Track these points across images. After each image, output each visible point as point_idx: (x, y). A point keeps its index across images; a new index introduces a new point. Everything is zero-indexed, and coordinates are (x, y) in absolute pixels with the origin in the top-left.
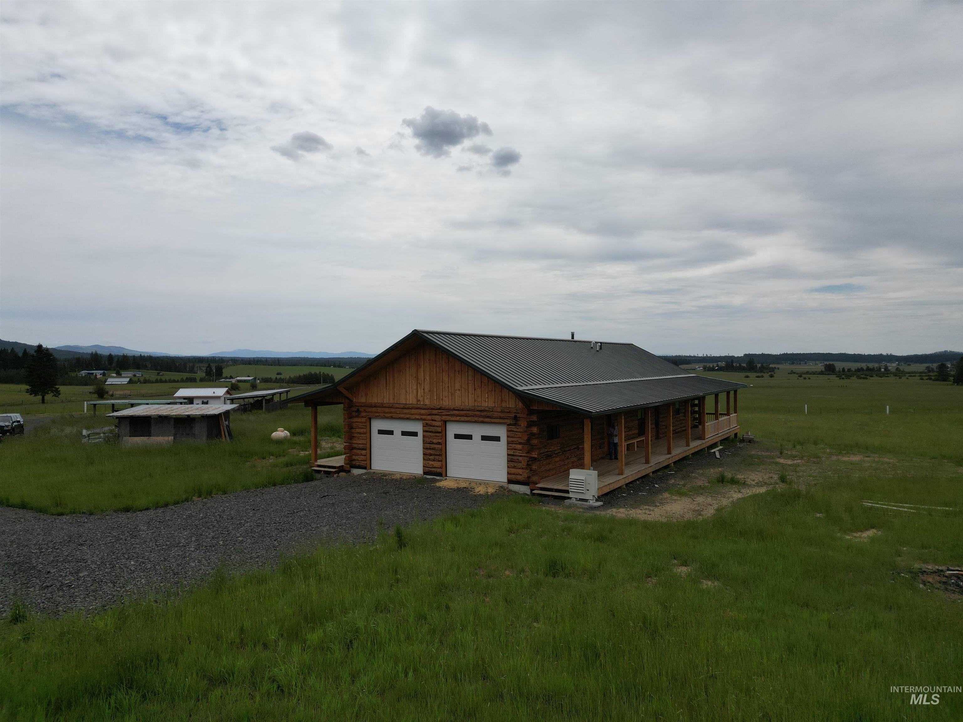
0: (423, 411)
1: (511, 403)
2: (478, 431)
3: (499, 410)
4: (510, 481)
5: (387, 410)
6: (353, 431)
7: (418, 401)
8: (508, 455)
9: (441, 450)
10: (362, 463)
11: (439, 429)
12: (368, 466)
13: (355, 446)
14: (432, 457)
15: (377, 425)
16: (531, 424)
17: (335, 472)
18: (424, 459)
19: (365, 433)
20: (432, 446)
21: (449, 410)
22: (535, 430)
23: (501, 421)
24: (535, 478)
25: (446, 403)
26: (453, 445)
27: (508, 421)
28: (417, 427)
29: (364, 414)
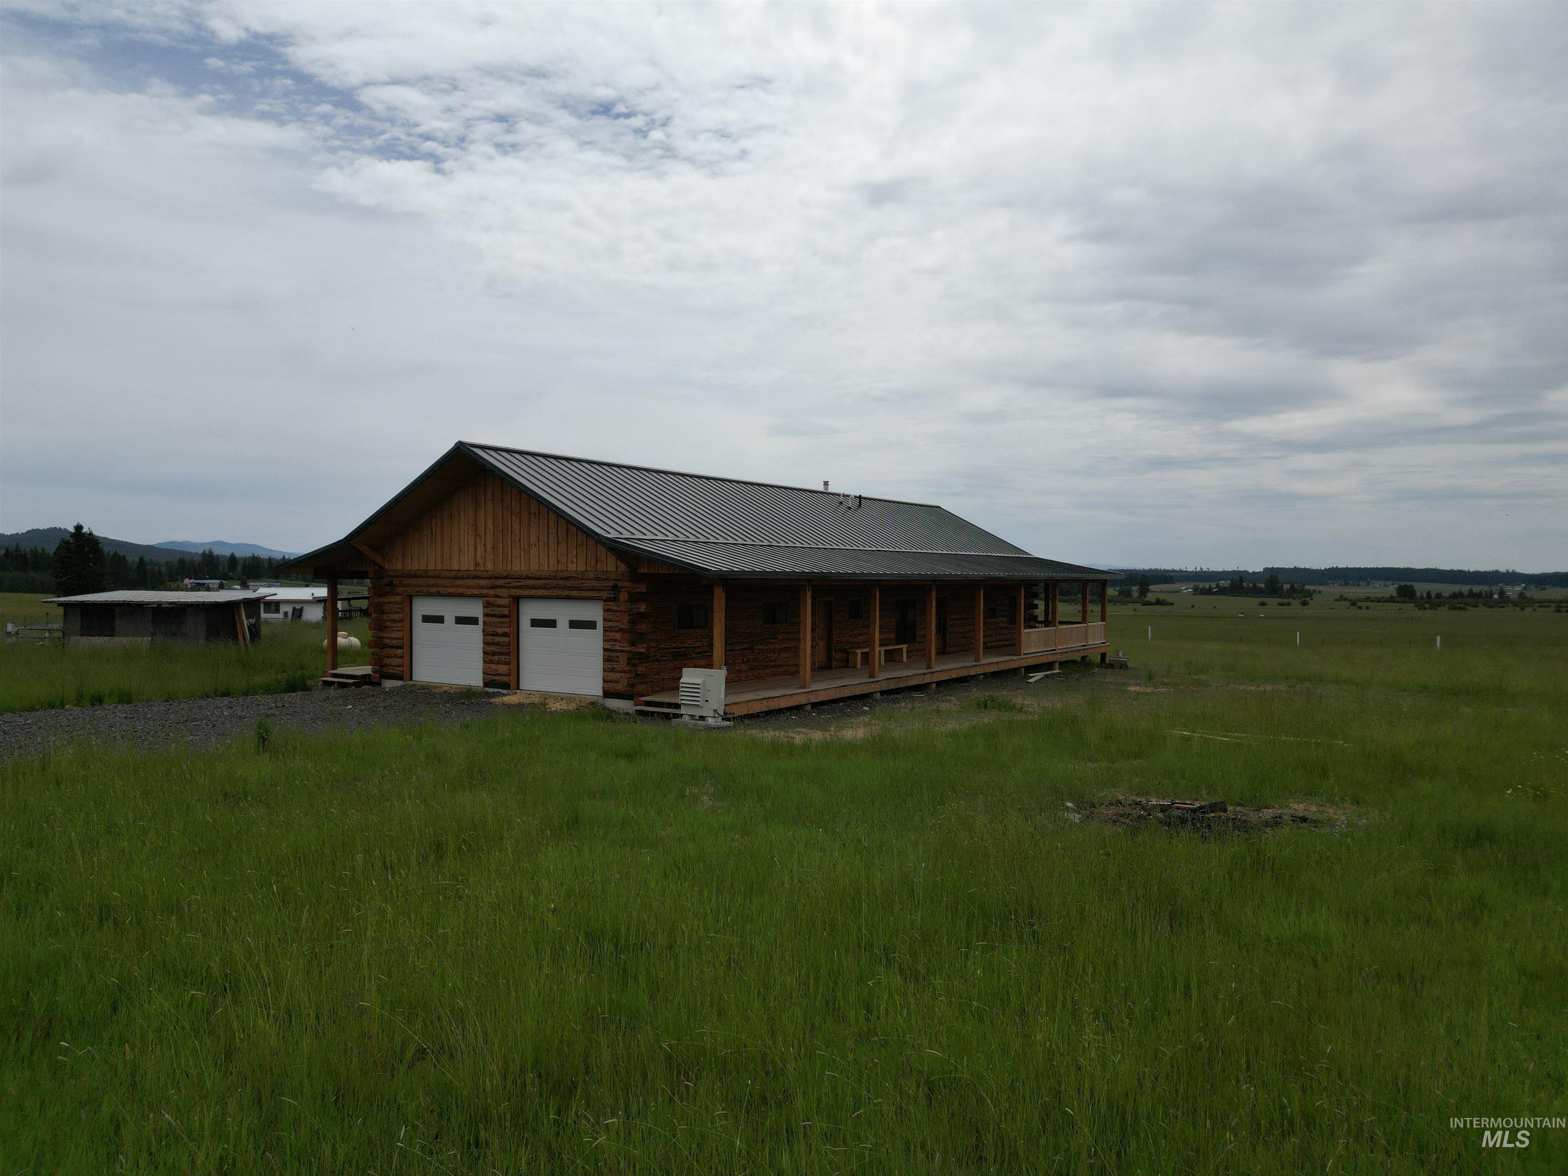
0: (483, 582)
1: (611, 564)
2: (563, 612)
3: (592, 575)
4: (607, 694)
5: (432, 581)
6: (385, 617)
7: (477, 565)
8: (605, 650)
9: (509, 645)
10: (398, 670)
11: (506, 611)
12: (406, 676)
13: (387, 641)
14: (496, 658)
15: (422, 607)
16: (634, 598)
17: (353, 684)
18: (485, 662)
19: (401, 621)
20: (497, 639)
21: (520, 578)
22: (642, 607)
23: (594, 594)
24: (641, 688)
25: (518, 567)
26: (530, 638)
27: (605, 595)
28: (475, 609)
29: (400, 590)
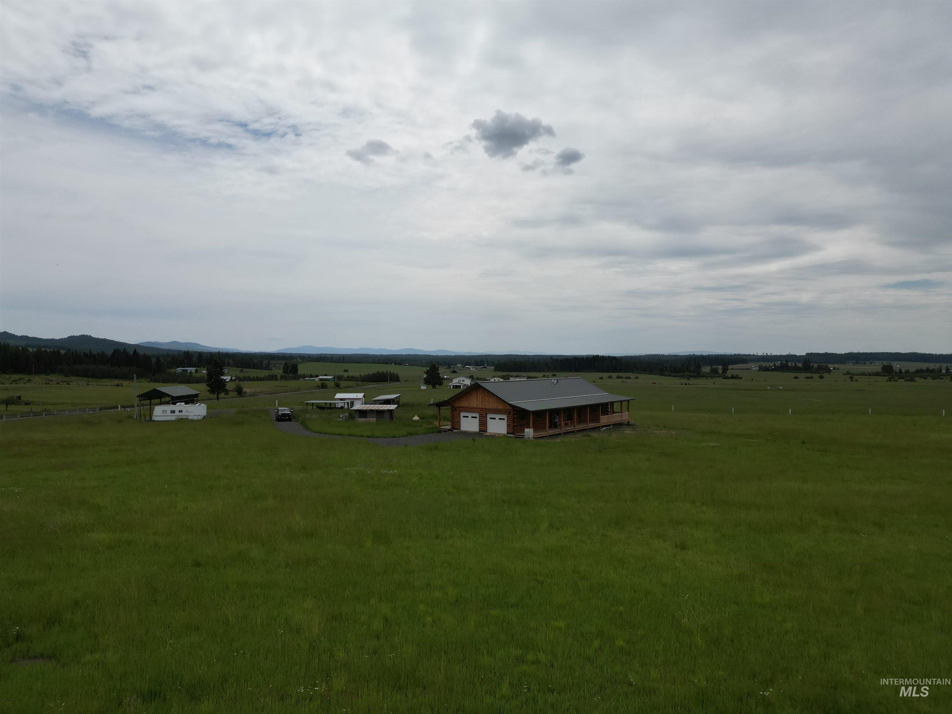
0: (479, 409)
1: (508, 408)
2: (497, 416)
3: (504, 409)
4: (508, 433)
5: (466, 409)
6: (454, 416)
7: (477, 406)
8: (507, 424)
9: (485, 423)
10: (457, 428)
11: (484, 416)
12: (459, 429)
13: (455, 421)
14: (482, 426)
15: (462, 414)
16: (514, 414)
17: (448, 431)
18: (479, 426)
19: (458, 417)
20: (482, 421)
21: (488, 409)
22: (515, 416)
23: (505, 413)
24: (515, 432)
25: (487, 407)
26: (490, 422)
27: (507, 413)
28: (477, 415)
29: (458, 410)
